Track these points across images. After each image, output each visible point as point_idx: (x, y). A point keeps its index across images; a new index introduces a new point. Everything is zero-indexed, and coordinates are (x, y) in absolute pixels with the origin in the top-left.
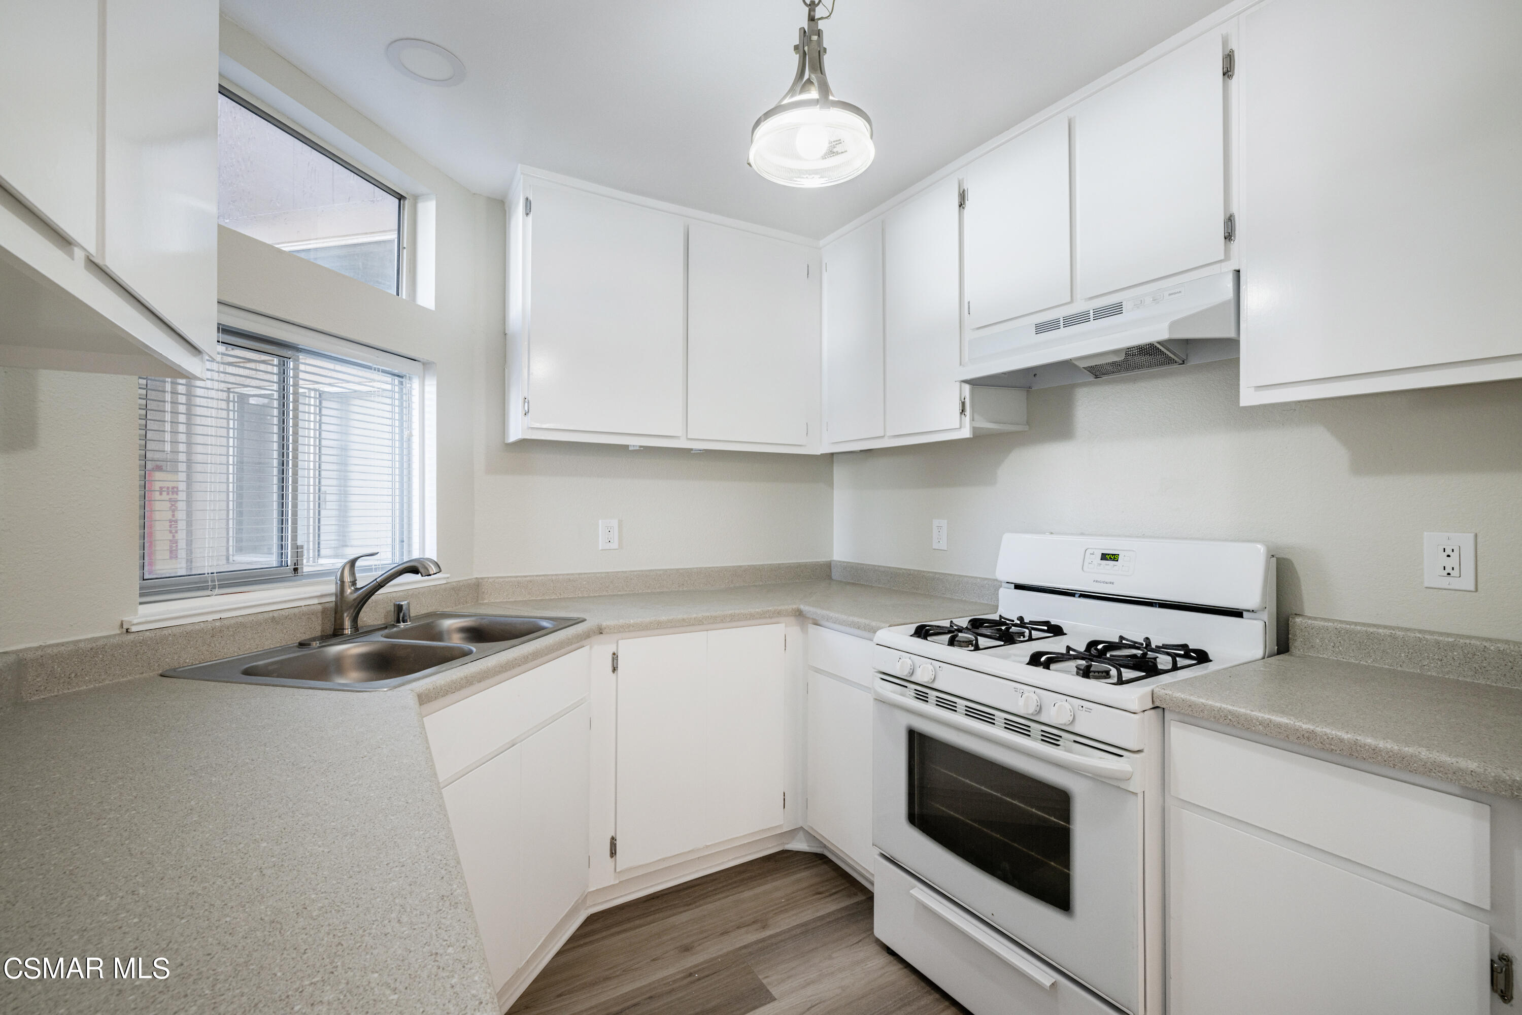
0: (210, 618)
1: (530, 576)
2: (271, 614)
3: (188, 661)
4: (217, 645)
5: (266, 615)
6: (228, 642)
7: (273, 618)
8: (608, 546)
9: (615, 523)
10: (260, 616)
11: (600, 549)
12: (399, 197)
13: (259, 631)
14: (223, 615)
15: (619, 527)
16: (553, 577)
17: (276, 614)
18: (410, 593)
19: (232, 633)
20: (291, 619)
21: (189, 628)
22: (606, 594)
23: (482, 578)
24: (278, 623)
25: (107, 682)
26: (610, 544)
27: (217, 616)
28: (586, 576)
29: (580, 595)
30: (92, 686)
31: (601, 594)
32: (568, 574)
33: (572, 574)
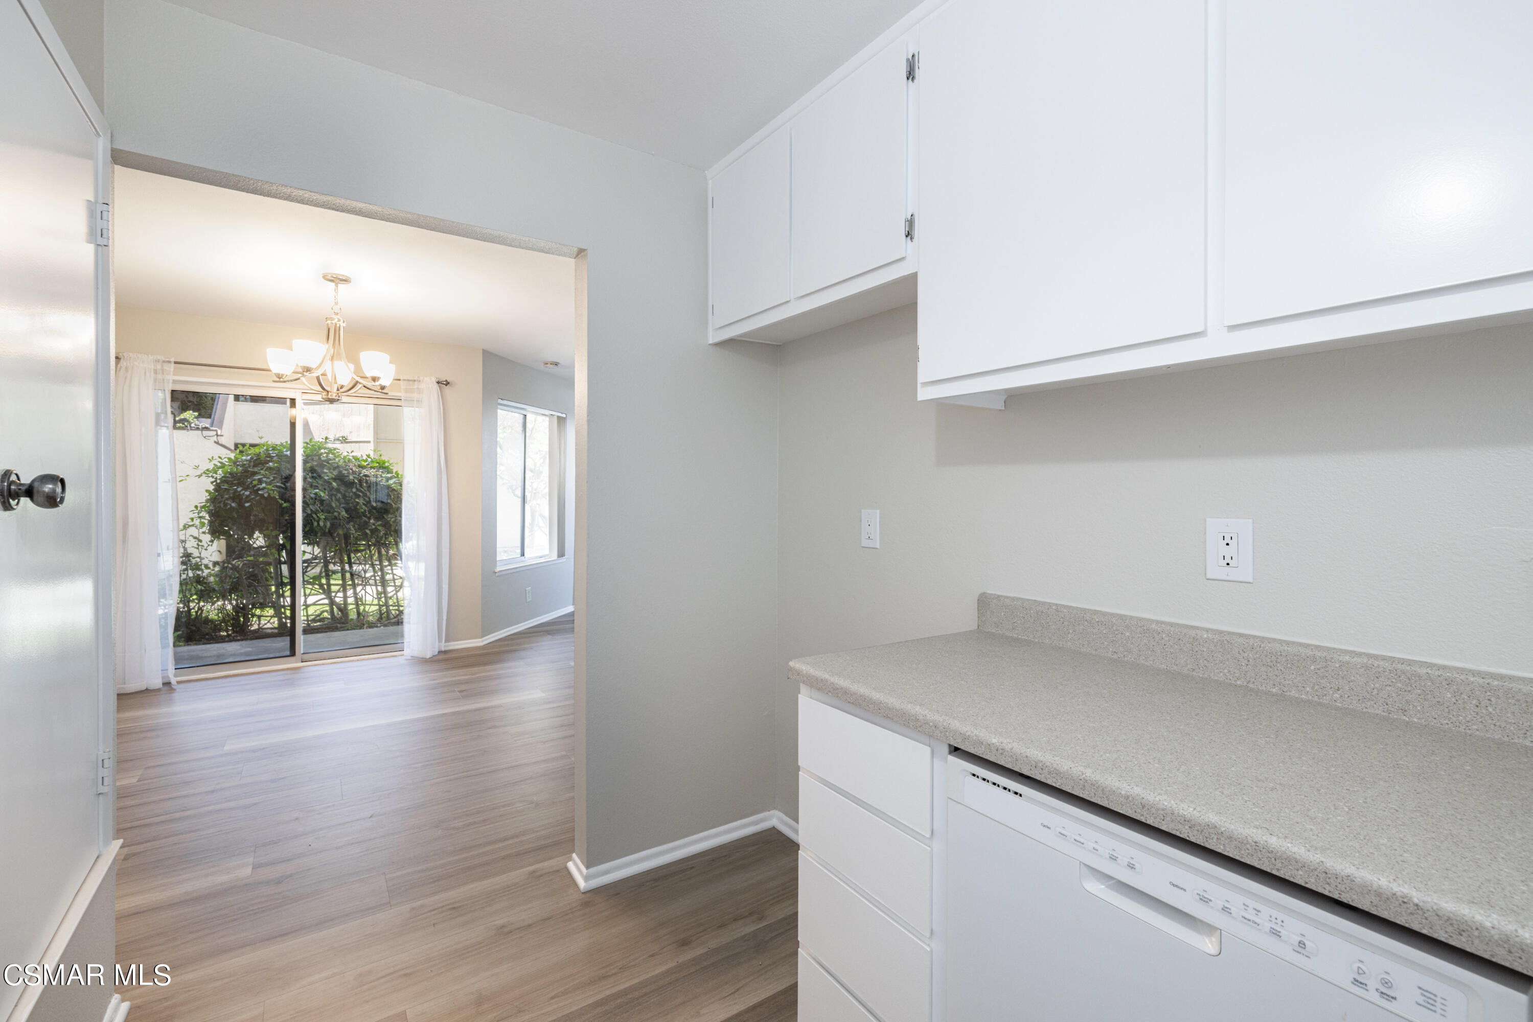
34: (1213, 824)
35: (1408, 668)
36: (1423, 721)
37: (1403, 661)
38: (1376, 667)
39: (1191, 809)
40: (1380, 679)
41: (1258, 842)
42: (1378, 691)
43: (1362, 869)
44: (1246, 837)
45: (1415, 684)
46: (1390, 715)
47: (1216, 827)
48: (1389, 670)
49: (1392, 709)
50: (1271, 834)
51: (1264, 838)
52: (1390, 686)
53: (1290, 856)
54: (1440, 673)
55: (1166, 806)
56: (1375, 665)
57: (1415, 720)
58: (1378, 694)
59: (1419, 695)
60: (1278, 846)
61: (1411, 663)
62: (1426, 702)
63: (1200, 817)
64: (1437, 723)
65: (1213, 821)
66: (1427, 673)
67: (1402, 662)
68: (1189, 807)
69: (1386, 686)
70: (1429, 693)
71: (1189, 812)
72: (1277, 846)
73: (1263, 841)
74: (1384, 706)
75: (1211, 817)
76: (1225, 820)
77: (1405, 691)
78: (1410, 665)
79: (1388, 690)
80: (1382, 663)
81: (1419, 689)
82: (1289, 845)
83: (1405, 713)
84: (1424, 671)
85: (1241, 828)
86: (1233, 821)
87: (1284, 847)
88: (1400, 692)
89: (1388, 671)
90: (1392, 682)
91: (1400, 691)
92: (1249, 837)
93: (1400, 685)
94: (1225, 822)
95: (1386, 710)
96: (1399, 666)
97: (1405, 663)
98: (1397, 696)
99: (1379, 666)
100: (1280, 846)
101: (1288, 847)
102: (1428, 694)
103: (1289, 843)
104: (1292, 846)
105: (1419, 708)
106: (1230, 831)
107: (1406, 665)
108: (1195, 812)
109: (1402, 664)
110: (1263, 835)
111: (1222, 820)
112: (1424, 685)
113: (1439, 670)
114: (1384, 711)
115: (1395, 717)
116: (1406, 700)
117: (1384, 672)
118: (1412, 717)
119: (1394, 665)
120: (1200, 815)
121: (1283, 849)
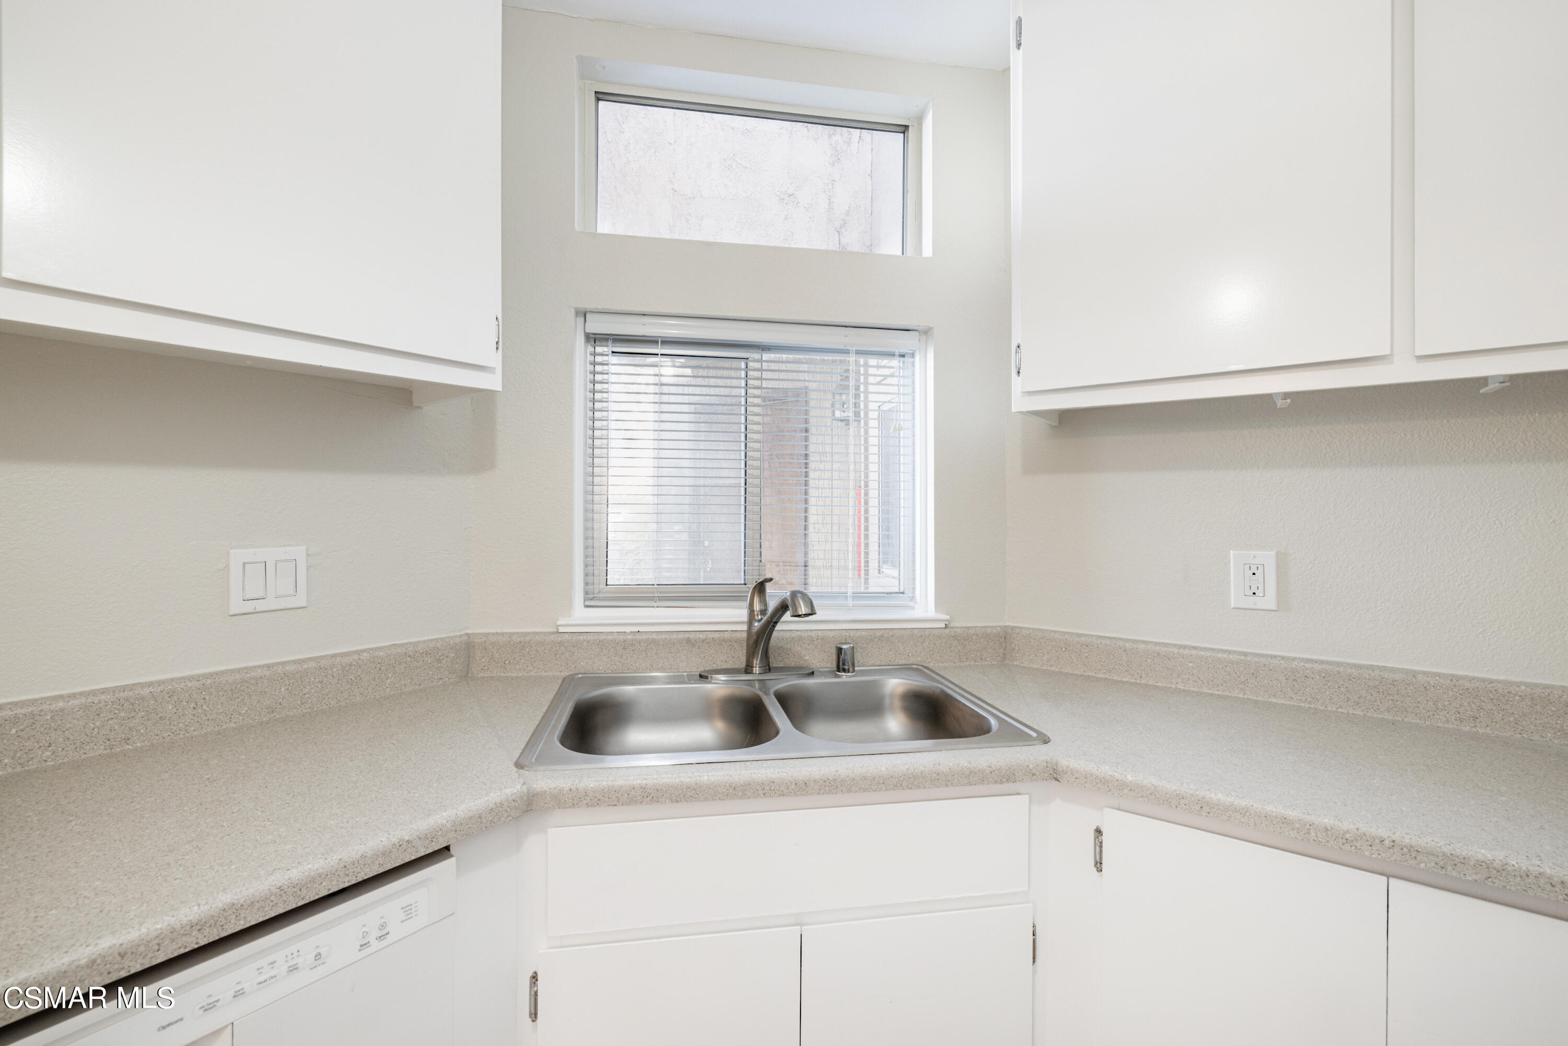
0: (628, 629)
1: (1086, 635)
2: (686, 636)
3: (601, 668)
4: (629, 658)
5: (681, 636)
6: (640, 657)
7: (688, 641)
8: (1251, 602)
9: (1267, 558)
10: (675, 636)
11: (1232, 607)
12: (902, 129)
13: (673, 651)
14: (642, 629)
15: (1278, 567)
16: (1127, 645)
17: (692, 636)
18: (878, 634)
19: (643, 648)
20: (708, 643)
21: (602, 637)
22: (1241, 696)
23: (1013, 628)
24: (693, 646)
25: (533, 674)
26: (1254, 597)
27: (635, 629)
28: (1194, 652)
29: (1181, 686)
30: (521, 675)
31: (1227, 693)
32: (1156, 644)
33: (1166, 645)
34: (229, 903)
35: (131, 693)
36: (146, 742)
37: (124, 688)
38: (97, 704)
39: (196, 908)
40: (102, 715)
41: (282, 885)
42: (99, 729)
43: (367, 842)
44: (269, 890)
45: (139, 708)
46: (113, 750)
47: (234, 904)
48: (112, 702)
49: (115, 743)
50: (288, 870)
51: (286, 877)
52: (112, 719)
53: (314, 875)
54: (162, 688)
55: (161, 929)
56: (96, 702)
57: (139, 745)
58: (99, 733)
59: (143, 717)
60: (302, 875)
61: (132, 687)
62: (149, 722)
63: (211, 908)
64: (160, 739)
65: (228, 900)
66: (151, 692)
67: (123, 690)
68: (190, 908)
69: (108, 720)
70: (153, 712)
71: (196, 913)
72: (300, 875)
73: (286, 881)
74: (105, 743)
75: (223, 898)
76: (239, 890)
77: (128, 719)
78: (132, 690)
79: (110, 724)
80: (103, 697)
81: (143, 711)
82: (309, 866)
83: (128, 742)
84: (148, 692)
85: (260, 885)
86: (246, 885)
87: (306, 871)
88: (123, 722)
89: (110, 703)
90: (115, 713)
91: (124, 720)
92: (272, 888)
93: (123, 714)
94: (240, 892)
95: (107, 747)
96: (122, 694)
97: (126, 689)
98: (120, 727)
99: (100, 702)
100: (303, 873)
101: (310, 869)
102: (151, 713)
103: (307, 865)
104: (312, 866)
105: (142, 731)
106: (251, 896)
107: (128, 690)
108: (202, 907)
109: (124, 691)
110: (284, 876)
111: (236, 892)
112: (148, 705)
113: (160, 685)
114: (105, 749)
115: (118, 750)
116: (129, 728)
117: (106, 706)
118: (135, 743)
119: (116, 695)
120: (209, 907)
121: (307, 874)
